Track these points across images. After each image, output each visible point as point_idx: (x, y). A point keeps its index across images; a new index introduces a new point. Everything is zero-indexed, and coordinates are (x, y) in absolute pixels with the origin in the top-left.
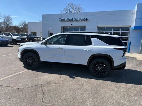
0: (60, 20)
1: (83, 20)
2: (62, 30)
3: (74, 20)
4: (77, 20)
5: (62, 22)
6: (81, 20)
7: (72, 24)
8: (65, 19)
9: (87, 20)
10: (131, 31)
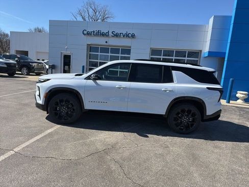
0: (85, 32)
1: (127, 36)
2: (87, 51)
3: (110, 34)
4: (117, 35)
6: (124, 36)
7: (106, 42)
8: (94, 32)
9: (133, 36)
10: (201, 58)
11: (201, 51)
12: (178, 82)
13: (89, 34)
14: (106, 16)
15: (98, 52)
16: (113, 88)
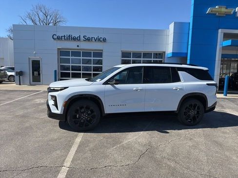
0: (55, 37)
1: (98, 40)
2: (58, 56)
3: (82, 38)
4: (88, 40)
5: (59, 42)
6: (95, 40)
7: (78, 46)
8: (64, 36)
9: (104, 40)
11: (165, 52)
12: (185, 81)
13: (59, 38)
14: (58, 20)
15: (69, 56)
16: (131, 91)
